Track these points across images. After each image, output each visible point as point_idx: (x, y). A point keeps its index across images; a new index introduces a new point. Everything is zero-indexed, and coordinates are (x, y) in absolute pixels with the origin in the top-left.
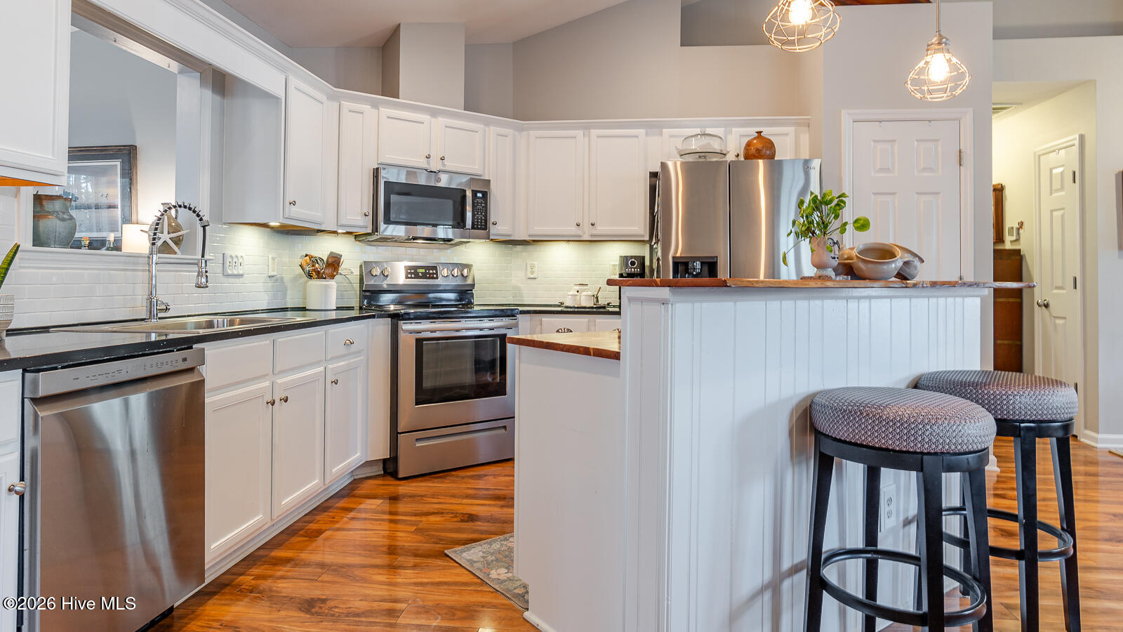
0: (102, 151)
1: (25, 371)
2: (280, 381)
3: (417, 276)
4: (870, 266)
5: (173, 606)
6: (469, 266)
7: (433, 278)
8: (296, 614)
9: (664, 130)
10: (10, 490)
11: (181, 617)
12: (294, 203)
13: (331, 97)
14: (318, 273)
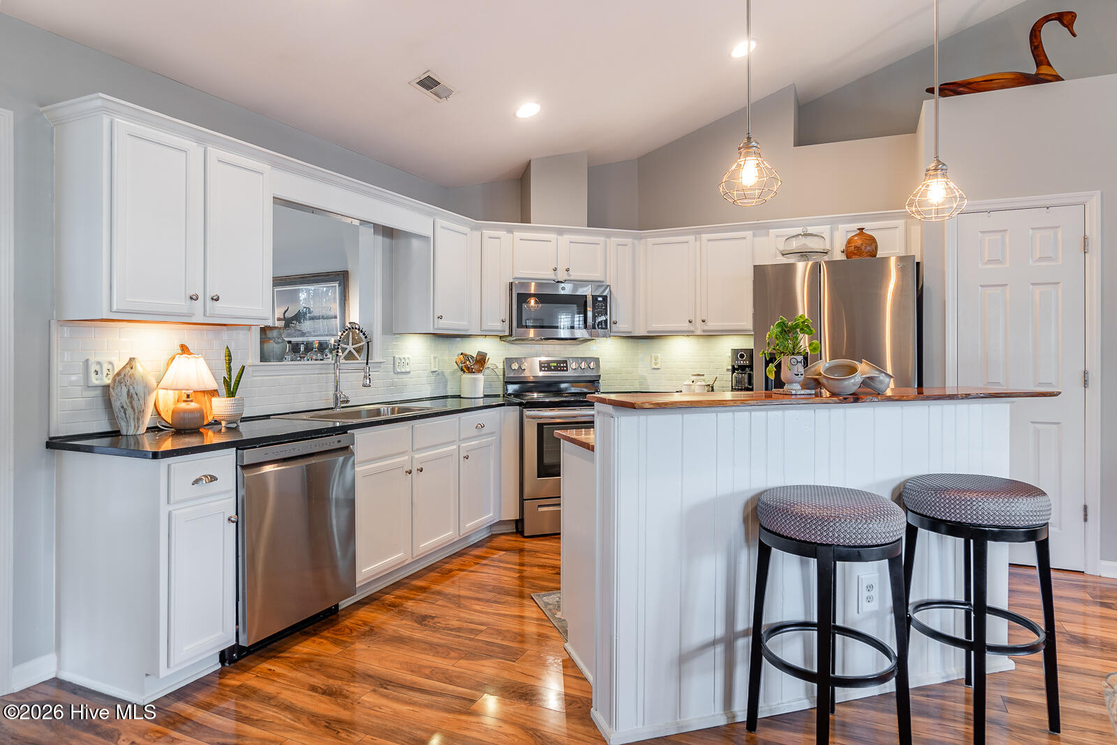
0: (326, 276)
1: (237, 449)
2: (417, 456)
3: (549, 369)
4: (830, 381)
5: (337, 606)
6: (597, 360)
7: (564, 370)
8: (410, 623)
9: (770, 230)
10: (229, 519)
11: (343, 616)
12: (440, 317)
13: (474, 228)
14: (468, 368)
